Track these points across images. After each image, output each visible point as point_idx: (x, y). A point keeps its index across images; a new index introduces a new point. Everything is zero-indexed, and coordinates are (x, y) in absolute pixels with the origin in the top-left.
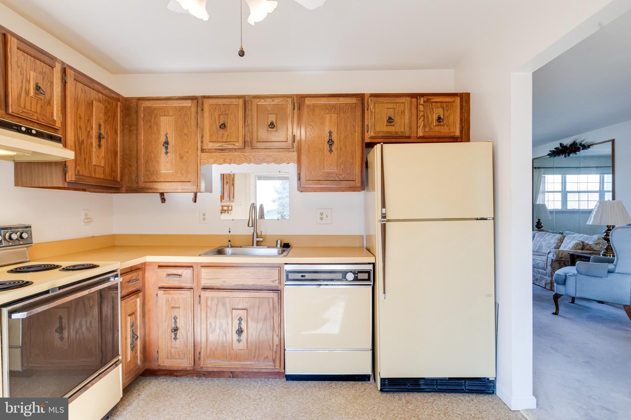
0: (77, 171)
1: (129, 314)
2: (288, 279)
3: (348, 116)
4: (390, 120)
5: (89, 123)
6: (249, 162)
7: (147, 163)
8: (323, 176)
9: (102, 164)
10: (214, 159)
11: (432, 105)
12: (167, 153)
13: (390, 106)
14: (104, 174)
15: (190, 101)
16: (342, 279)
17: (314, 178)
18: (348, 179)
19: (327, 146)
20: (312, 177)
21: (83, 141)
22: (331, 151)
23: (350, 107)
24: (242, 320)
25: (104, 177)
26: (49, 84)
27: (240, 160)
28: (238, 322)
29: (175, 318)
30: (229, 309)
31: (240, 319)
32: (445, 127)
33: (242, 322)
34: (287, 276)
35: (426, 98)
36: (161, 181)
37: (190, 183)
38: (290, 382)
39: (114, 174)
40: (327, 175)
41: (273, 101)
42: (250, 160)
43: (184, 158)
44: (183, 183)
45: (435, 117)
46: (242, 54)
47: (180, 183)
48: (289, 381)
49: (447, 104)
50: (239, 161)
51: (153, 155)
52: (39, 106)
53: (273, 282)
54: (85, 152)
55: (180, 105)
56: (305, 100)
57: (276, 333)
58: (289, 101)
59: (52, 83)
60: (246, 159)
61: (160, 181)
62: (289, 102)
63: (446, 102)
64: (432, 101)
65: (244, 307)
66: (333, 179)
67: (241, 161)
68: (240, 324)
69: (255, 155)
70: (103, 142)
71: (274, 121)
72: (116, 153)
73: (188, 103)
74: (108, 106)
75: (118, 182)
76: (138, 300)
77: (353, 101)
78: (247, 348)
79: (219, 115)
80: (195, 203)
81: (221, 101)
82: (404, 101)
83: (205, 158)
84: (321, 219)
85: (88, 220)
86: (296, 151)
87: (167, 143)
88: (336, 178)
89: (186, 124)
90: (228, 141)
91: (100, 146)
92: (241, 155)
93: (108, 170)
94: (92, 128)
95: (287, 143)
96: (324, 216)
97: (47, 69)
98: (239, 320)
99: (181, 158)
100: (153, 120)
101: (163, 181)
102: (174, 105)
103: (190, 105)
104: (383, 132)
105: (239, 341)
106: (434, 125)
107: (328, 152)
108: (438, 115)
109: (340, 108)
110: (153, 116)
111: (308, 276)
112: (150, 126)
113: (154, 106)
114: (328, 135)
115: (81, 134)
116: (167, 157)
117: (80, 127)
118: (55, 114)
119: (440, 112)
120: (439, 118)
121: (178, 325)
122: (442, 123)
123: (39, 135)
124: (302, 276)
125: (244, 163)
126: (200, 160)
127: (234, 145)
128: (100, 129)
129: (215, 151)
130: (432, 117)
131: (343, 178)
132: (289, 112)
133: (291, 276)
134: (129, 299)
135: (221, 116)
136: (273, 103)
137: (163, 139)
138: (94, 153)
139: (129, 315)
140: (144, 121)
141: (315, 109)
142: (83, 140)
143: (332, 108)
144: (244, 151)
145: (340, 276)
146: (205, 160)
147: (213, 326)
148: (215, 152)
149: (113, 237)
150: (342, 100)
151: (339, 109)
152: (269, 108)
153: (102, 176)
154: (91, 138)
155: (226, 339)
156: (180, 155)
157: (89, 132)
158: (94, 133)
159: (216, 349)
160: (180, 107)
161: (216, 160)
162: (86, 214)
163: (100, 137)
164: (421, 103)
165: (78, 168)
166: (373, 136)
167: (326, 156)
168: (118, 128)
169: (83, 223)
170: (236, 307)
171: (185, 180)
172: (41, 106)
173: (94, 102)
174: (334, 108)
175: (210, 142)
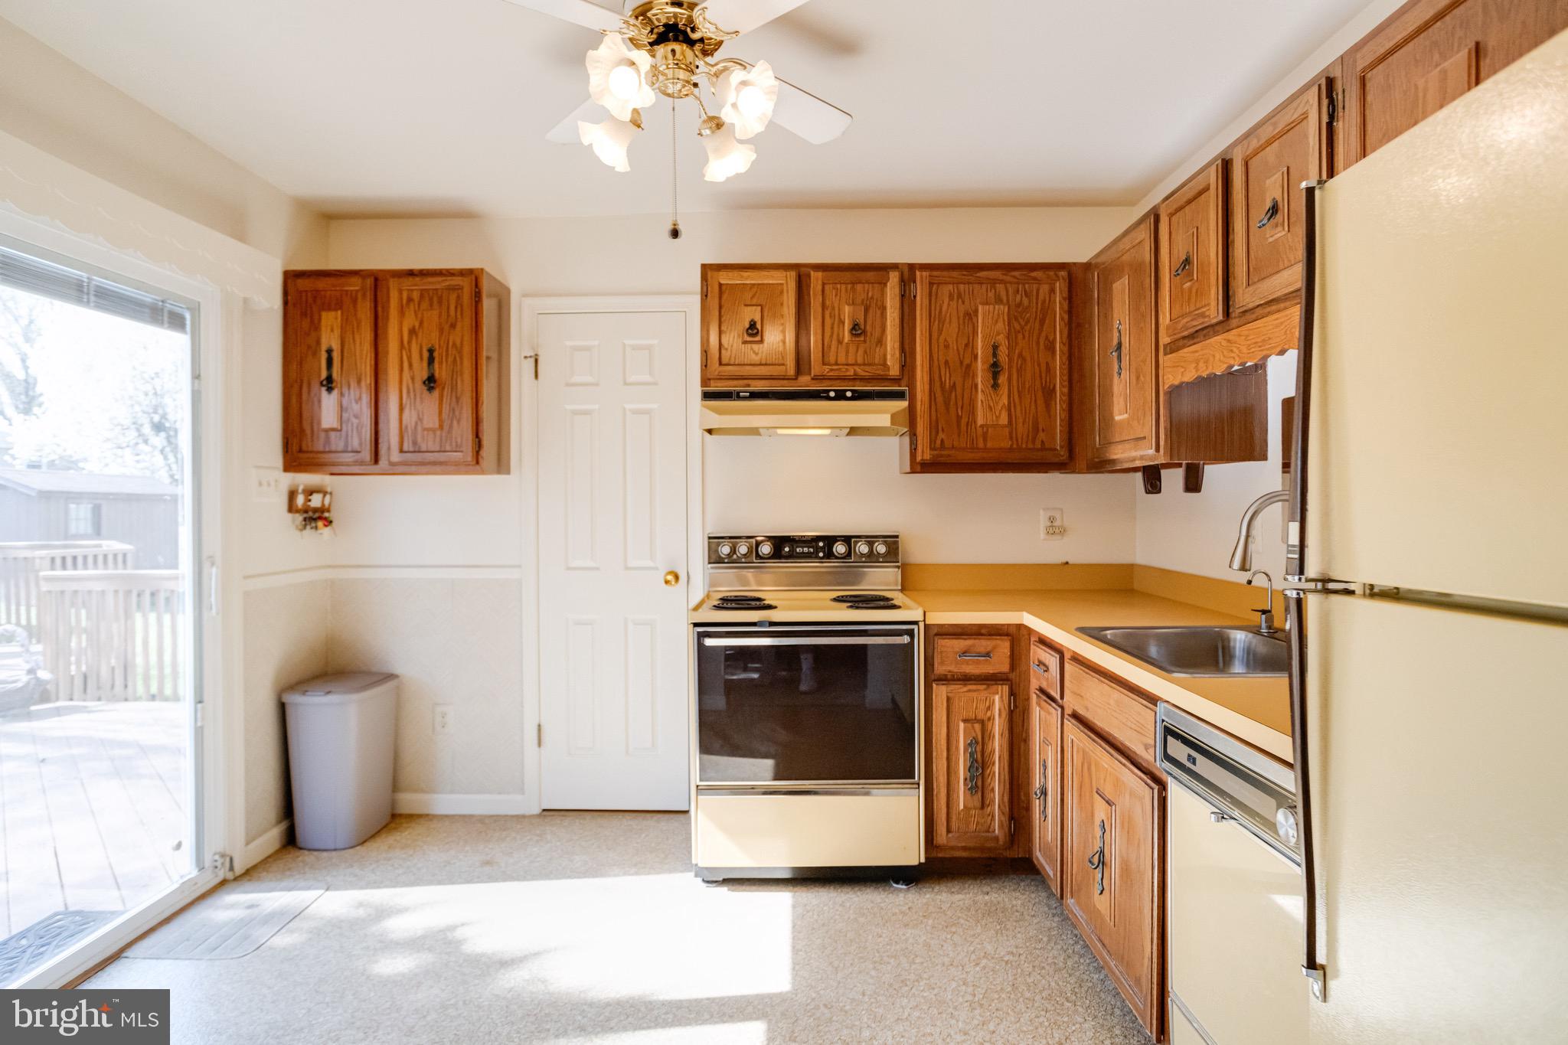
0: (938, 442)
1: (965, 715)
5: (970, 350)
7: (1101, 401)
9: (1004, 419)
10: (1181, 367)
12: (1120, 371)
14: (1011, 438)
15: (1141, 231)
21: (953, 387)
25: (1012, 445)
26: (879, 312)
30: (1093, 791)
34: (1166, 744)
36: (1116, 440)
37: (1144, 441)
39: (1042, 436)
42: (1239, 352)
43: (1141, 377)
44: (1137, 443)
46: (675, 234)
47: (1134, 442)
51: (1109, 382)
52: (861, 352)
53: (1147, 748)
54: (960, 404)
59: (884, 308)
60: (1232, 352)
61: (1114, 440)
62: (1312, 104)
65: (1108, 798)
69: (1246, 333)
70: (1003, 379)
71: (1279, 194)
72: (1049, 393)
74: (1026, 301)
75: (1056, 449)
76: (997, 698)
83: (1169, 369)
85: (1055, 530)
87: (1120, 345)
89: (1142, 287)
90: (1198, 307)
91: (995, 386)
92: (1224, 343)
93: (1022, 429)
94: (976, 357)
97: (873, 291)
99: (1137, 378)
100: (1107, 299)
103: (1144, 234)
110: (1107, 287)
112: (1105, 315)
113: (1107, 263)
115: (948, 374)
116: (1121, 382)
117: (946, 362)
118: (889, 357)
123: (859, 396)
124: (1192, 761)
126: (1163, 375)
127: (1203, 316)
128: (995, 355)
129: (1182, 342)
132: (1311, 142)
133: (1172, 749)
134: (961, 688)
137: (1115, 342)
138: (980, 403)
139: (965, 721)
140: (1099, 305)
141: (1389, 78)
142: (954, 383)
144: (1226, 328)
146: (1169, 373)
148: (1182, 347)
152: (1271, 156)
153: (1007, 444)
154: (974, 376)
156: (1135, 371)
157: (969, 366)
158: (980, 367)
160: (1134, 247)
161: (1185, 370)
162: (1052, 519)
163: (995, 369)
165: (941, 435)
168: (1055, 339)
169: (1042, 535)
170: (1100, 789)
171: (1141, 435)
172: (865, 352)
173: (980, 308)
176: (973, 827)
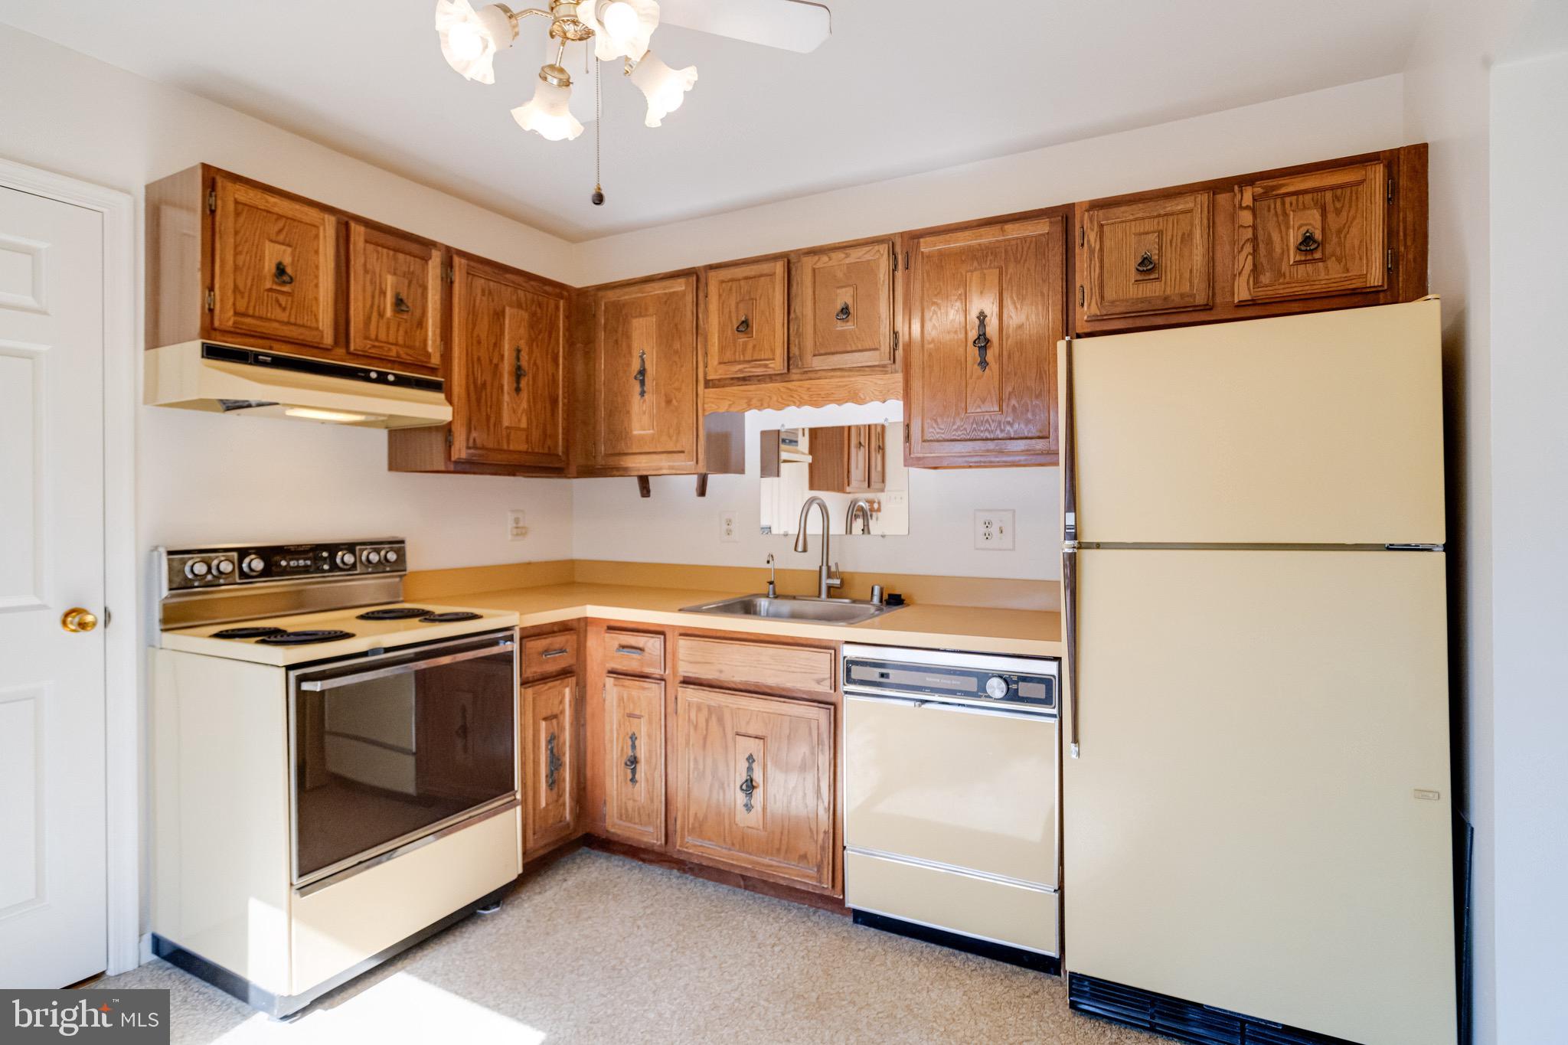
0: (471, 441)
1: (544, 715)
2: (849, 680)
3: (1029, 270)
4: (1148, 267)
5: (498, 349)
6: (798, 403)
7: (610, 416)
8: (965, 429)
9: (524, 424)
10: (730, 400)
11: (1283, 204)
12: (642, 394)
13: (1148, 226)
14: (527, 442)
15: (682, 281)
16: (978, 691)
17: (943, 433)
18: (1030, 435)
19: (973, 352)
20: (938, 433)
21: (484, 385)
22: (984, 364)
23: (1033, 245)
24: (754, 761)
25: (528, 449)
26: (420, 291)
27: (780, 400)
28: (747, 765)
29: (633, 738)
30: (730, 735)
31: (751, 759)
32: (1332, 263)
33: (755, 765)
34: (849, 671)
35: (1262, 188)
36: (634, 451)
37: (682, 454)
38: (862, 927)
39: (549, 442)
40: (975, 426)
41: (847, 256)
42: (801, 398)
43: (674, 401)
44: (670, 455)
45: (1294, 238)
47: (665, 455)
48: (859, 926)
49: (1339, 192)
50: (777, 401)
51: (620, 399)
52: (401, 332)
53: (819, 682)
54: (489, 404)
55: (667, 291)
56: (918, 243)
57: (823, 802)
58: (882, 252)
59: (425, 288)
60: (792, 397)
61: (630, 451)
62: (882, 255)
63: (1332, 188)
64: (1283, 190)
65: (760, 734)
66: (989, 437)
67: (782, 401)
68: (750, 769)
69: (809, 386)
70: (523, 383)
71: (850, 302)
72: (554, 401)
73: (679, 286)
74: (539, 311)
75: (558, 455)
76: (567, 691)
77: (1042, 228)
78: (763, 827)
79: (737, 303)
80: (701, 499)
81: (739, 272)
82: (1191, 205)
83: (712, 400)
84: (987, 536)
85: (520, 531)
86: (900, 370)
87: (642, 372)
88: (998, 432)
89: (677, 329)
90: (754, 358)
91: (518, 390)
92: (782, 390)
93: (536, 434)
94: (502, 357)
95: (877, 353)
96: (994, 529)
97: (415, 265)
98: (748, 759)
99: (669, 402)
100: (620, 329)
101: (638, 451)
102: (656, 292)
103: (683, 288)
104: (1127, 301)
105: (748, 807)
106: (1291, 262)
107: (976, 366)
108: (1303, 230)
109: (1006, 251)
110: (621, 319)
111: (895, 676)
112: (616, 341)
113: (622, 298)
114: (977, 322)
115: (479, 371)
116: (643, 403)
117: (479, 359)
118: (430, 342)
119: (1311, 220)
120: (1308, 239)
121: (638, 755)
122: (1318, 255)
123: (401, 382)
124: (882, 675)
125: (788, 405)
126: (704, 404)
127: (766, 366)
128: (518, 359)
129: (732, 382)
130: (1284, 239)
131: (1015, 432)
132: (882, 279)
133: (857, 672)
134: (543, 687)
135: (741, 306)
136: (847, 261)
137: (636, 366)
138: (505, 404)
139: (545, 719)
140: (605, 331)
141: (943, 264)
142: (485, 381)
143: (987, 253)
144: (787, 379)
145: (972, 684)
146: (712, 403)
147: (701, 767)
148: (732, 385)
149: (571, 565)
150: (1014, 231)
151: (1003, 254)
152: (840, 275)
153: (523, 447)
154: (501, 376)
155: (724, 799)
156: (666, 395)
157: (497, 366)
158: (507, 367)
159: (706, 817)
160: (666, 294)
161: (734, 403)
162: (517, 521)
163: (518, 373)
164: (1244, 205)
165: (474, 434)
166: (1098, 316)
167: (971, 377)
168: (558, 352)
169: (510, 537)
170: (743, 731)
171: (675, 449)
172: (406, 332)
173: (507, 309)
174: (992, 254)
175: (720, 363)
176: (551, 821)
